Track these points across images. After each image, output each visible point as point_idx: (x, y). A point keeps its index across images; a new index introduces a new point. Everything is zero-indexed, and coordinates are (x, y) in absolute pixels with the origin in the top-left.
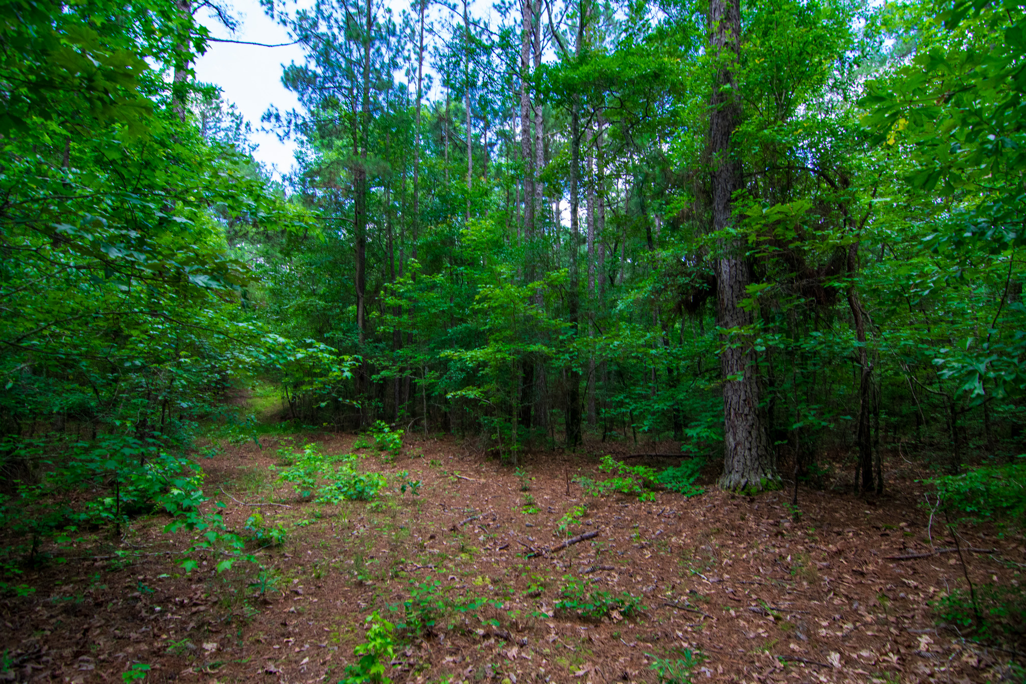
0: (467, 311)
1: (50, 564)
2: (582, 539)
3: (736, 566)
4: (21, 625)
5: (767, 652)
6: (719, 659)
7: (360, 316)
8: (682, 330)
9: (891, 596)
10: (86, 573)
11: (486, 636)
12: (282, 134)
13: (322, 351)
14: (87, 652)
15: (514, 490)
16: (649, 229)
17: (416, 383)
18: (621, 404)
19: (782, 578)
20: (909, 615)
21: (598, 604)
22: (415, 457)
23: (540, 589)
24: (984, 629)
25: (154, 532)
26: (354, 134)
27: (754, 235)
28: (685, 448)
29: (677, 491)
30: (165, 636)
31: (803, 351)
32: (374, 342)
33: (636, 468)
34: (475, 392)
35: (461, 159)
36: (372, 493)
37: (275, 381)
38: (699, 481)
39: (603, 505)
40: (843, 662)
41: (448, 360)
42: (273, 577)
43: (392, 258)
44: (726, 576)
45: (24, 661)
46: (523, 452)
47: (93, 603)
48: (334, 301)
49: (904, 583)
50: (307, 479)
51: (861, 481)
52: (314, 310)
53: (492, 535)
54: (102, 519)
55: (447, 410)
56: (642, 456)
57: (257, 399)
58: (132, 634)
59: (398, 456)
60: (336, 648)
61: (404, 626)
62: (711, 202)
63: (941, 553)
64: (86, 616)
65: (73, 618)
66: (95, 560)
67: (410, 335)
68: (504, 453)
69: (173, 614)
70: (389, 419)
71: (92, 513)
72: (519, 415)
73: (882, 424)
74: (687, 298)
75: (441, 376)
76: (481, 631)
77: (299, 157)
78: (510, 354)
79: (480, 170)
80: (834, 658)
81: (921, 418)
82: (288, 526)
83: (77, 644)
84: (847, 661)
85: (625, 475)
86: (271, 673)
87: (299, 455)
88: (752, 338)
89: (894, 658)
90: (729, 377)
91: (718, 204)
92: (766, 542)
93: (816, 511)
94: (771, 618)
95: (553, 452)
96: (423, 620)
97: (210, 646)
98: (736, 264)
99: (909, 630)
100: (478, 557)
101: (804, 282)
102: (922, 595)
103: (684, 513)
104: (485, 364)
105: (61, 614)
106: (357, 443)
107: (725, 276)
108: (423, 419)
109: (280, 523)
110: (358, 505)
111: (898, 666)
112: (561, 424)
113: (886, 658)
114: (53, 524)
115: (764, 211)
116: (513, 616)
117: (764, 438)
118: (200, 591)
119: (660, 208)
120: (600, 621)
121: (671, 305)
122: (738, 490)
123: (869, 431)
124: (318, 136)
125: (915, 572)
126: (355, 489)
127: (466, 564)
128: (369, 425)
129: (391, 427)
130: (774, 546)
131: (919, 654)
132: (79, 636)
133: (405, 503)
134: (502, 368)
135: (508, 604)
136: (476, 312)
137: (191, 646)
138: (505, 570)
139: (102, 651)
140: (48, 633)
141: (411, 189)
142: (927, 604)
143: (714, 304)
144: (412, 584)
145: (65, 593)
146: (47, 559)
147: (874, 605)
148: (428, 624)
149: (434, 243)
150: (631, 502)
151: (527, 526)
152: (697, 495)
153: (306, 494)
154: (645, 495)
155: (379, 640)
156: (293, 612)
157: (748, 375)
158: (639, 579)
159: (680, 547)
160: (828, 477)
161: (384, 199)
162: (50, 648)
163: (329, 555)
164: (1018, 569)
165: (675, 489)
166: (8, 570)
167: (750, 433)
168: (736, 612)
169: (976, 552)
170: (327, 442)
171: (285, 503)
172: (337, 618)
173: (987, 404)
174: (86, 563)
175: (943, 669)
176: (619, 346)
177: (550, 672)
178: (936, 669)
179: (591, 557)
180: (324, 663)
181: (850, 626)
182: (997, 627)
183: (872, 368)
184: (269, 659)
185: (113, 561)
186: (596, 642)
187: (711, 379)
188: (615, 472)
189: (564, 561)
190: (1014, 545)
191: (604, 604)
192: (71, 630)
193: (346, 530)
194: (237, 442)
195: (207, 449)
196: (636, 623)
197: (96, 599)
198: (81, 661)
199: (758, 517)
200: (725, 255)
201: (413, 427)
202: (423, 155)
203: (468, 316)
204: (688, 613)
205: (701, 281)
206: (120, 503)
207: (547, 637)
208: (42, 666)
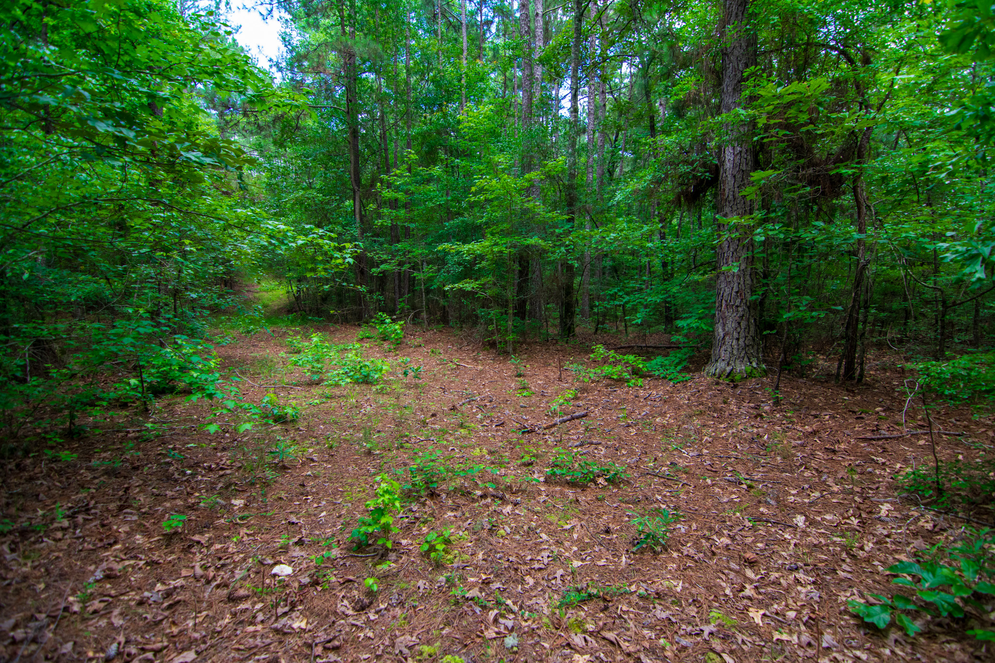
0: (464, 205)
1: (88, 435)
2: (573, 418)
3: (716, 443)
4: (69, 485)
5: (738, 514)
6: (693, 519)
7: (357, 211)
8: (679, 225)
9: (859, 471)
10: (121, 443)
11: (485, 496)
12: (265, 13)
13: (321, 237)
14: (129, 506)
15: (509, 376)
16: (652, 118)
17: (415, 277)
18: (614, 297)
19: (758, 453)
20: (874, 487)
21: (585, 471)
22: (416, 347)
23: (533, 459)
24: (943, 499)
25: (178, 409)
26: (341, 11)
27: (764, 117)
28: (675, 338)
29: (664, 378)
30: (197, 494)
31: (802, 242)
32: (372, 236)
33: (626, 357)
34: (472, 285)
35: (456, 40)
36: (376, 376)
37: (279, 276)
38: (686, 369)
39: (593, 389)
40: (807, 523)
41: (446, 253)
42: (290, 446)
43: (386, 150)
44: (705, 451)
45: (75, 513)
46: (519, 342)
47: (130, 467)
48: (331, 194)
49: (873, 460)
50: (315, 364)
51: (842, 371)
52: (312, 203)
53: (489, 414)
54: (131, 398)
55: (446, 304)
56: (633, 347)
57: (264, 294)
58: (167, 492)
59: (399, 345)
60: (350, 505)
61: (410, 487)
62: (720, 84)
63: (912, 435)
64: (125, 477)
65: (114, 479)
66: (128, 432)
67: (408, 228)
68: (500, 342)
69: (203, 476)
70: (391, 313)
71: (120, 393)
72: (515, 308)
73: (870, 318)
74: (687, 189)
75: (439, 270)
76: (479, 493)
77: (285, 40)
78: (506, 248)
79: (475, 52)
80: (800, 520)
81: (910, 313)
82: (301, 405)
83: (120, 499)
84: (812, 523)
85: (615, 364)
86: (293, 523)
87: (307, 344)
88: (751, 229)
89: (855, 521)
90: (724, 268)
91: (728, 83)
92: (745, 423)
93: (796, 396)
94: (744, 486)
95: (547, 342)
96: (426, 483)
97: (238, 502)
98: (741, 152)
99: (872, 499)
100: (476, 432)
101: (811, 171)
102: (888, 470)
103: (670, 397)
104: (482, 257)
105: (103, 475)
106: (361, 333)
107: (728, 165)
108: (422, 312)
109: (294, 403)
110: (364, 387)
111: (858, 528)
112: (555, 319)
113: (847, 521)
114: (85, 400)
115: (779, 90)
116: (508, 480)
117: (752, 329)
118: (225, 458)
119: (666, 91)
120: (587, 486)
121: (671, 197)
122: (723, 377)
123: (857, 324)
124: (303, 15)
125: (885, 450)
126: (361, 374)
127: (465, 438)
128: (372, 318)
129: (392, 320)
130: (752, 426)
131: (879, 519)
132: (121, 493)
133: (408, 386)
134: (499, 261)
135: (503, 471)
136: (472, 205)
137: (223, 502)
138: (501, 444)
139: (143, 506)
140: (94, 491)
141: (403, 75)
142: (892, 478)
143: (715, 196)
144: (416, 453)
145: (104, 458)
146: (85, 432)
147: (842, 478)
148: (431, 485)
149: (428, 133)
150: (620, 387)
151: (522, 407)
152: (683, 381)
153: (316, 377)
154: (633, 381)
155: (387, 496)
156: (310, 476)
157: (743, 267)
158: (624, 452)
159: (664, 426)
160: (811, 367)
161: (375, 86)
162: (96, 503)
163: (340, 429)
164: (984, 450)
165: (662, 375)
166: (50, 439)
167: (739, 323)
168: (712, 481)
169: (946, 434)
170: (332, 332)
171: (296, 385)
172: (349, 481)
173: (979, 299)
174: (120, 435)
175: (899, 531)
176: (615, 239)
177: (540, 526)
178: (893, 531)
179: (581, 434)
180: (340, 516)
181: (817, 494)
182: (956, 498)
183: (868, 262)
184: (291, 513)
185: (144, 433)
186: (582, 503)
187: (705, 273)
188: (605, 361)
189: (555, 437)
190: (983, 430)
191: (590, 472)
192: (113, 489)
193: (354, 409)
194: (248, 332)
195: (221, 338)
196: (619, 488)
197: (132, 464)
198: (126, 513)
199: (740, 400)
200: (730, 141)
201: (413, 319)
202: (415, 36)
203: (465, 209)
204: (667, 481)
205: (703, 170)
206: (145, 384)
207: (538, 498)
208: (91, 517)
